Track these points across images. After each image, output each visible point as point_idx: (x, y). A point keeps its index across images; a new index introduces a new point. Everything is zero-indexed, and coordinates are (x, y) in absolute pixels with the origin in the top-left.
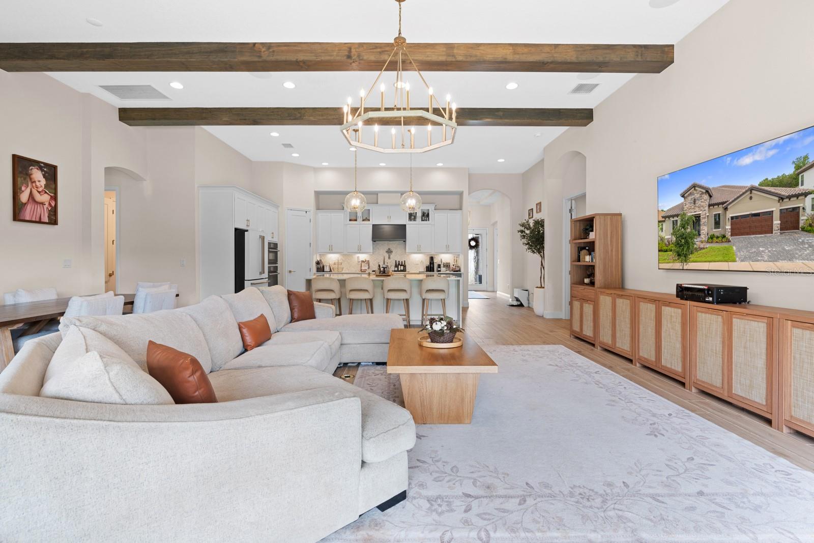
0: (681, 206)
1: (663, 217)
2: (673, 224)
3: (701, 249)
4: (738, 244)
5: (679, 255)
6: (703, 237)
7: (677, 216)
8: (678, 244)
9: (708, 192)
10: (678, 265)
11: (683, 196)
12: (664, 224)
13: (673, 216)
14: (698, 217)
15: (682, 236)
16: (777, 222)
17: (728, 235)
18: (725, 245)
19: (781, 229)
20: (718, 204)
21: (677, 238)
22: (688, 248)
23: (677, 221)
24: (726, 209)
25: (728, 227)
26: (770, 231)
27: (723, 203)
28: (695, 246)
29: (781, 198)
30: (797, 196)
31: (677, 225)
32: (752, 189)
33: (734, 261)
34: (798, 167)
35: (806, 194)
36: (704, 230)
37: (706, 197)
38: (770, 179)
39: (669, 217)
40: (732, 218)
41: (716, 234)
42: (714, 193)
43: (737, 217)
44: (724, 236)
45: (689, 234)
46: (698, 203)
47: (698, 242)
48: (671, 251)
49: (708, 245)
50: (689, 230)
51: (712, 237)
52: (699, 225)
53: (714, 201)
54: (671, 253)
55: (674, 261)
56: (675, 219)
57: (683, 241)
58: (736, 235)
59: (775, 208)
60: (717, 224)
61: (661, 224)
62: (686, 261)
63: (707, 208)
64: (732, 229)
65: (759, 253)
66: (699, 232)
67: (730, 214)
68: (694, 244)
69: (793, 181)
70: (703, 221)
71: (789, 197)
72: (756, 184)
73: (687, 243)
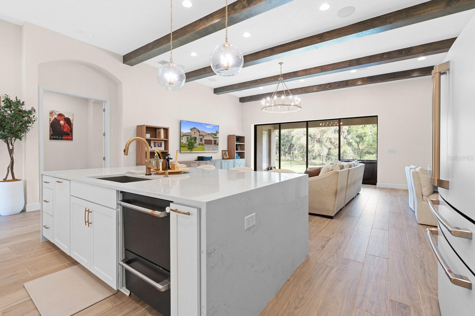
0: (190, 133)
1: (183, 135)
2: (187, 138)
3: (196, 147)
4: (206, 146)
5: (189, 149)
6: (197, 144)
7: (189, 136)
8: (189, 145)
9: (199, 131)
10: (189, 152)
11: (191, 130)
12: (183, 138)
13: (187, 136)
14: (195, 138)
15: (190, 143)
16: (213, 142)
17: (204, 144)
18: (203, 146)
19: (214, 144)
20: (202, 135)
21: (188, 143)
22: (193, 146)
23: (188, 137)
24: (203, 137)
25: (204, 142)
26: (212, 144)
27: (203, 135)
28: (195, 146)
29: (214, 138)
30: (216, 138)
31: (188, 138)
32: (209, 134)
33: (205, 151)
34: (216, 132)
35: (217, 138)
36: (198, 141)
37: (198, 132)
38: (212, 133)
39: (185, 135)
40: (205, 140)
41: (201, 143)
42: (201, 132)
43: (206, 140)
44: (203, 144)
45: (193, 142)
46: (196, 133)
47: (196, 145)
48: (186, 147)
49: (199, 146)
50: (193, 141)
51: (200, 144)
52: (196, 140)
53: (201, 134)
54: (186, 148)
55: (187, 151)
56: (188, 136)
57: (191, 144)
58: (206, 144)
59: (213, 139)
60: (201, 141)
61: (182, 137)
62: (191, 150)
63: (198, 136)
64: (205, 142)
65: (210, 149)
66: (196, 142)
67: (204, 139)
68: (194, 145)
69: (216, 135)
70: (197, 139)
71: (215, 138)
72: (210, 133)
73: (192, 145)
